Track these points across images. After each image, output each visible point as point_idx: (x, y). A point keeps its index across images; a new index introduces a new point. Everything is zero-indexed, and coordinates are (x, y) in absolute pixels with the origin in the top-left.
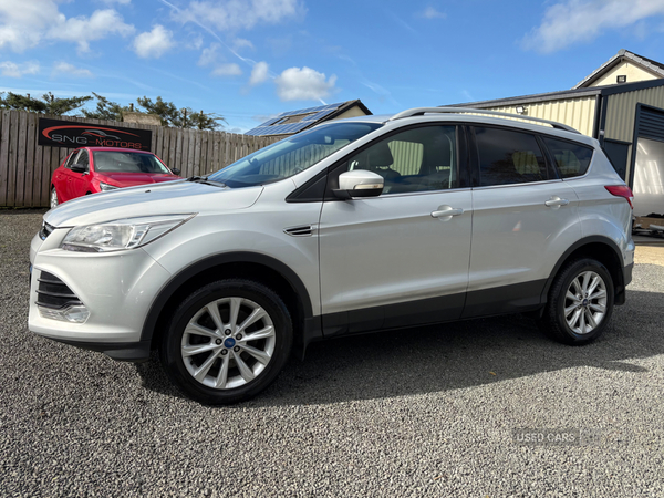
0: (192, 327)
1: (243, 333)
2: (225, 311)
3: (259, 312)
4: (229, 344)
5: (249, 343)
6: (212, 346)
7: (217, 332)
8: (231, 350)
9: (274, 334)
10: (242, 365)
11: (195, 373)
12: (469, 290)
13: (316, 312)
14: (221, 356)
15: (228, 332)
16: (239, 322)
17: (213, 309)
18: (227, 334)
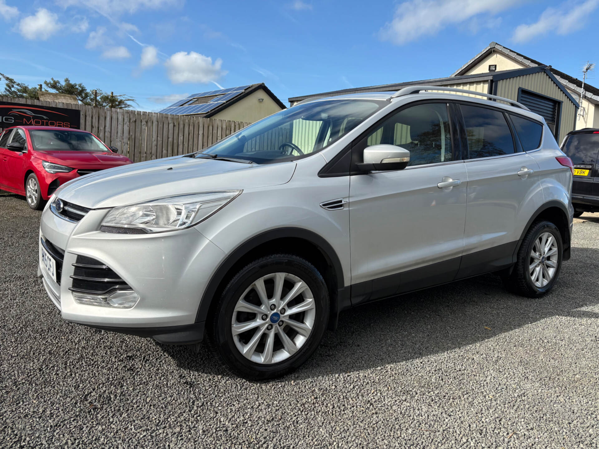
0: (242, 306)
1: (286, 308)
2: (270, 285)
3: (299, 286)
4: (275, 319)
5: (292, 317)
6: (258, 322)
7: (263, 307)
8: (276, 325)
9: (314, 307)
10: (285, 338)
11: (245, 350)
12: (464, 254)
13: (347, 283)
14: (267, 332)
15: (273, 307)
16: (283, 297)
17: (260, 285)
18: (272, 310)
